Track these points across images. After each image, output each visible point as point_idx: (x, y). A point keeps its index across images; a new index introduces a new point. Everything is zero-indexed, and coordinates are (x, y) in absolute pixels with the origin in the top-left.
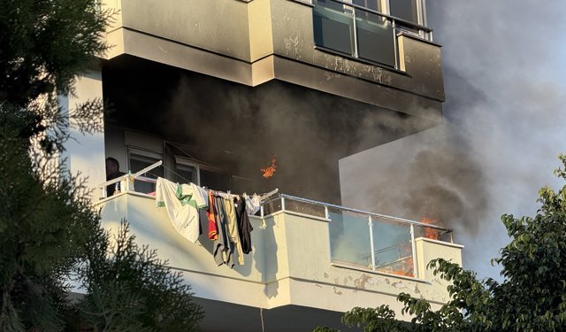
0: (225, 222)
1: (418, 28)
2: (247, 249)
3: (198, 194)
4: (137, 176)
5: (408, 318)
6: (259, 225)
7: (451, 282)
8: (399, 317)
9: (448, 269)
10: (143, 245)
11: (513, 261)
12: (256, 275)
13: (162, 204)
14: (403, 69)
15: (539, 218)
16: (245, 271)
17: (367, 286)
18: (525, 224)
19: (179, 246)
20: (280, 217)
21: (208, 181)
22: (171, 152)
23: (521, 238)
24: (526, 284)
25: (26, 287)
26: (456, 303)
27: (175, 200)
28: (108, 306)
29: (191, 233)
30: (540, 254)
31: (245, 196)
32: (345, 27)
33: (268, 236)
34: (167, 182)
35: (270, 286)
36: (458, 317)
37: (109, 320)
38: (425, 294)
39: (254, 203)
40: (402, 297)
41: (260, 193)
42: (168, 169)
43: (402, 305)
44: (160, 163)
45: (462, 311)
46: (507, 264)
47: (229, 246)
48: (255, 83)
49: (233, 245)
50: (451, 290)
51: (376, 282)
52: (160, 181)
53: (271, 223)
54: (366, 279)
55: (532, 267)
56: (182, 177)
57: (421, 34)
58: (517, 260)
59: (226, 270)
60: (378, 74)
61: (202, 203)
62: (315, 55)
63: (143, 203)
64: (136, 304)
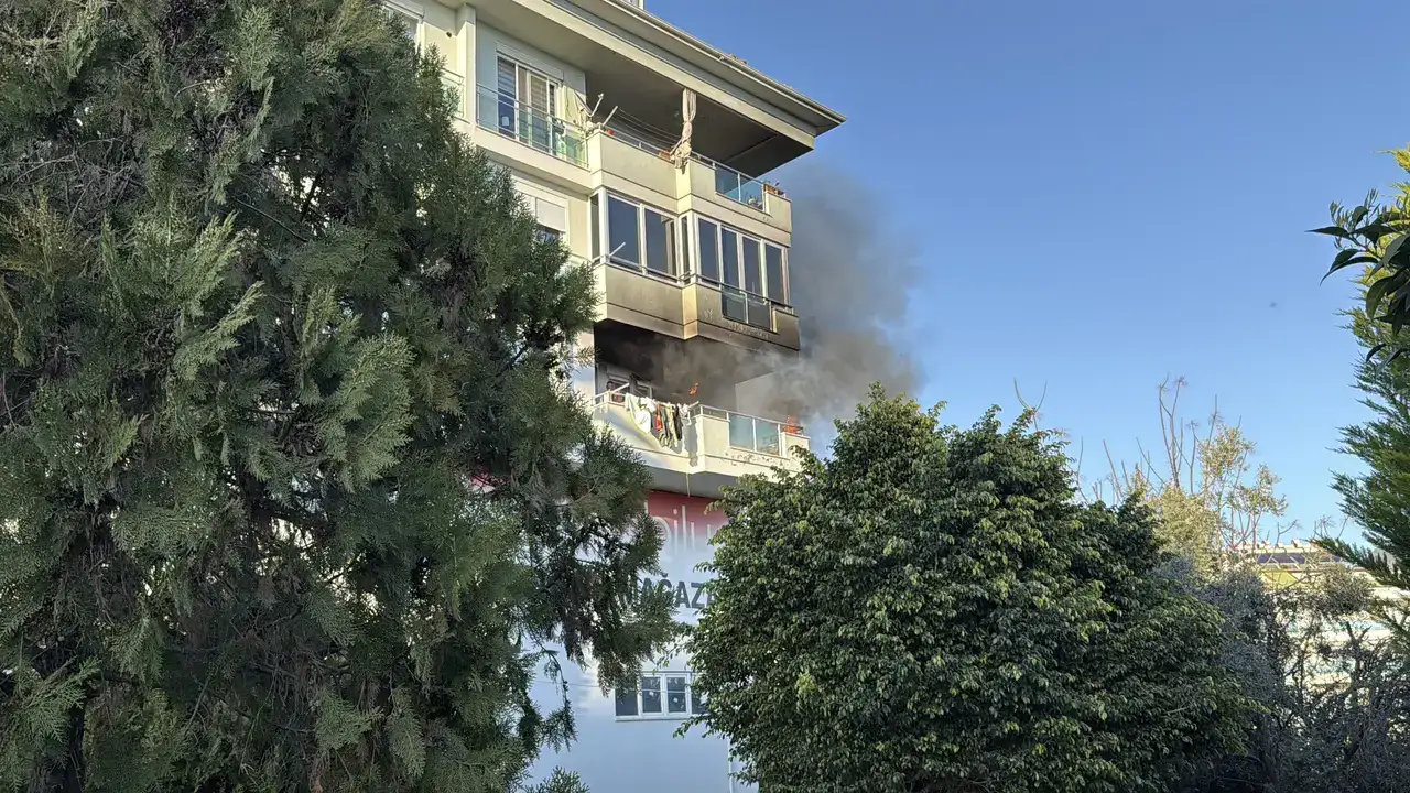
0: (667, 421)
1: (784, 306)
2: (679, 437)
3: (648, 401)
4: (613, 392)
5: (776, 480)
6: (686, 424)
7: (803, 459)
8: (770, 480)
9: (801, 451)
10: (617, 434)
11: (841, 449)
12: (685, 453)
13: (628, 409)
14: (775, 330)
15: (856, 421)
16: (678, 450)
17: (751, 461)
18: (847, 425)
19: (639, 436)
20: (700, 418)
21: (656, 397)
22: (635, 378)
23: (845, 433)
24: (847, 461)
25: (546, 460)
26: (805, 472)
27: (637, 407)
28: (596, 473)
29: (646, 428)
30: (856, 444)
31: (679, 405)
32: (741, 305)
33: (692, 429)
34: (633, 397)
35: (693, 460)
36: (806, 481)
37: (596, 481)
38: (787, 466)
39: (684, 409)
40: (773, 468)
41: (688, 404)
42: (633, 388)
43: (773, 472)
44: (627, 385)
45: (808, 477)
46: (837, 450)
47: (668, 435)
48: (686, 337)
49: (671, 435)
50: (802, 464)
51: (757, 458)
52: (627, 395)
53: (694, 422)
54: (751, 456)
55: (851, 451)
56: (642, 393)
57: (786, 310)
58: (842, 447)
59: (667, 450)
60: (761, 333)
61: (653, 409)
62: (722, 320)
63: (618, 409)
64: (612, 471)
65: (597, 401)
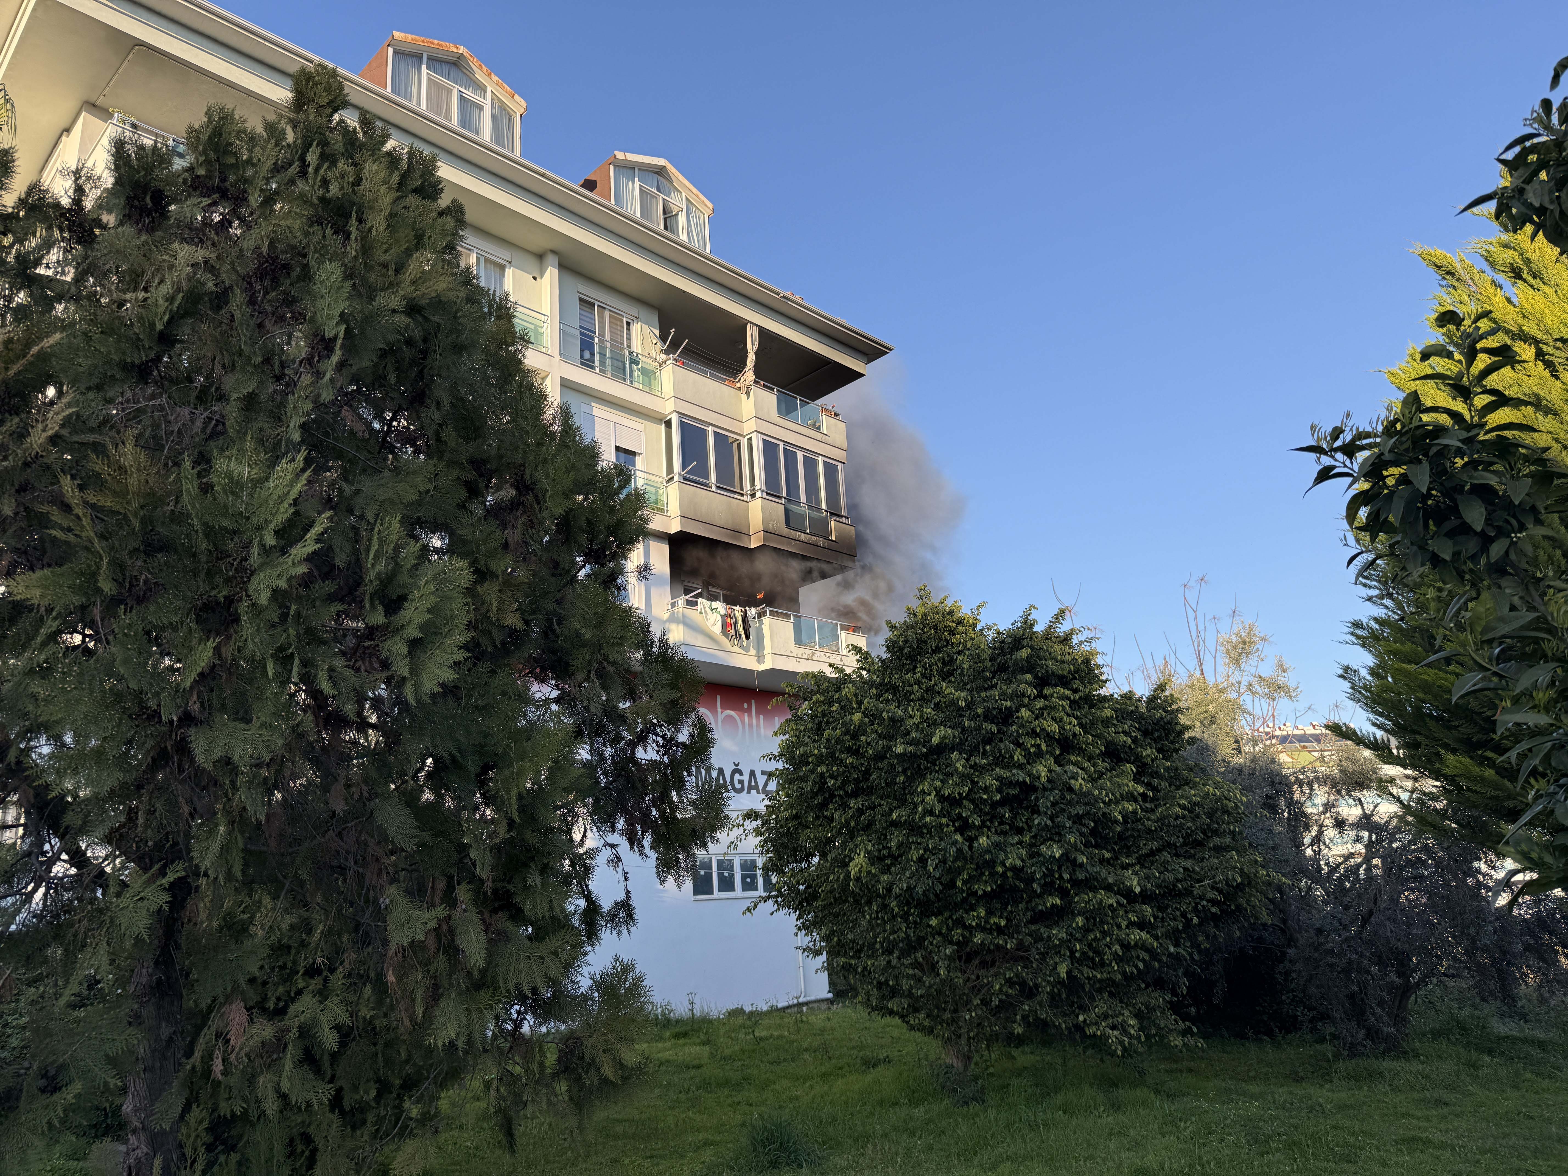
0: (736, 623)
1: (842, 516)
2: (747, 637)
3: (720, 606)
4: (688, 597)
5: (833, 675)
6: (754, 625)
7: (858, 657)
8: (828, 675)
9: (857, 649)
11: (891, 646)
12: (753, 652)
13: (701, 613)
14: (834, 539)
15: (905, 622)
16: (747, 649)
17: (813, 658)
18: (898, 625)
19: (710, 637)
20: (766, 620)
21: (728, 601)
22: (707, 585)
23: (896, 633)
24: (898, 658)
26: (861, 668)
27: (708, 611)
29: (717, 629)
30: (905, 642)
32: (802, 516)
33: (760, 630)
34: (704, 601)
35: (760, 658)
36: (861, 676)
38: (844, 663)
39: (752, 612)
40: (831, 665)
42: (705, 594)
43: (831, 669)
44: (700, 590)
45: (864, 673)
46: (887, 647)
47: (738, 635)
48: (752, 547)
49: (740, 635)
50: (858, 661)
51: (819, 655)
52: (700, 600)
53: (761, 623)
54: (813, 654)
55: (901, 649)
56: (712, 598)
57: (844, 520)
58: (894, 645)
59: (736, 649)
60: (820, 541)
61: (723, 612)
62: (786, 531)
63: (691, 613)
65: (673, 605)
